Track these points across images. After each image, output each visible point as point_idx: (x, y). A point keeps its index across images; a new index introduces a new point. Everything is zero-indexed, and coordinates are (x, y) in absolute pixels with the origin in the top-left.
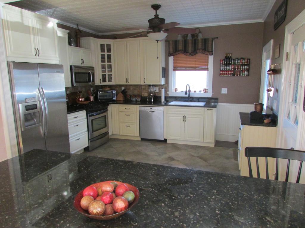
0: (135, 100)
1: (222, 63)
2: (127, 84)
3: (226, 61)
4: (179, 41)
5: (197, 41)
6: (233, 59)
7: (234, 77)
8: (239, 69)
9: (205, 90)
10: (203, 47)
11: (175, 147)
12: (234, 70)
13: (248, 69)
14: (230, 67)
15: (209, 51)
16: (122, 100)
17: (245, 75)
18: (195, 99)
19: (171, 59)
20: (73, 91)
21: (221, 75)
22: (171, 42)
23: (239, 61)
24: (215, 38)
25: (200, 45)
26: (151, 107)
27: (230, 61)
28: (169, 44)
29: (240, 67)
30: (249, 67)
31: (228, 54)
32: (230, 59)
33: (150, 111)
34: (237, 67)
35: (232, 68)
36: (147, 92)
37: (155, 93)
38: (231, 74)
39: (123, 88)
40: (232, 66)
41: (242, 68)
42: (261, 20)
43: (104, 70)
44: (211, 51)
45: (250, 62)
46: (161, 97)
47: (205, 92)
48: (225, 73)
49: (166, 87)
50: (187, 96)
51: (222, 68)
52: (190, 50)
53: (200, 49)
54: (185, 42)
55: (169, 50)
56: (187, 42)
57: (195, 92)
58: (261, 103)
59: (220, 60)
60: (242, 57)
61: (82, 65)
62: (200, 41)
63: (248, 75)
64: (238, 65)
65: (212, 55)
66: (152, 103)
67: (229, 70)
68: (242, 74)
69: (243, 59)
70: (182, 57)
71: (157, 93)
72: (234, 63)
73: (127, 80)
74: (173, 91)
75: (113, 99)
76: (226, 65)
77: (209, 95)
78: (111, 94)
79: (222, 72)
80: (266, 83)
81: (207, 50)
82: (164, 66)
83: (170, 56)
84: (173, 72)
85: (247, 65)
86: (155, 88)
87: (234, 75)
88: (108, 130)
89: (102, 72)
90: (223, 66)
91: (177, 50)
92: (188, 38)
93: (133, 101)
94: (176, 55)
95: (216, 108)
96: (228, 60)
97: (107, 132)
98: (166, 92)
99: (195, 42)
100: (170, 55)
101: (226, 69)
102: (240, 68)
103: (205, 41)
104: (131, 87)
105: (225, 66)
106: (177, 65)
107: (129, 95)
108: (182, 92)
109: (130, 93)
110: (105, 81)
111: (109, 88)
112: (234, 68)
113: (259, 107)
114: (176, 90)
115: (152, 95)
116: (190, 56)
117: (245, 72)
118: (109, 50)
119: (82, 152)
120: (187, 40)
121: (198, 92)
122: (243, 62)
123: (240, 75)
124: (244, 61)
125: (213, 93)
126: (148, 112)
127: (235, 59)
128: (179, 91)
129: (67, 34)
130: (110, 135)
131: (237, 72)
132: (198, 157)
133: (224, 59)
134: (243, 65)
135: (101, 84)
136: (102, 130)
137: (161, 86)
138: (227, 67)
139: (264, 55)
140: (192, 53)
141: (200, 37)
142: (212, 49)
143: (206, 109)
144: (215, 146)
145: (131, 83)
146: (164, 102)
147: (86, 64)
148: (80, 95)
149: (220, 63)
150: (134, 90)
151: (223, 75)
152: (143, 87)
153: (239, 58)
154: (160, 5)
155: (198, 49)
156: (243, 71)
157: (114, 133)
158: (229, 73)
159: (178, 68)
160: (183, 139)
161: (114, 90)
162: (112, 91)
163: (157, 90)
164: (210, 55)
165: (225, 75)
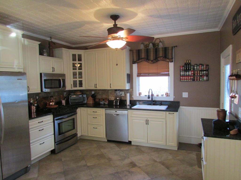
0: (103, 103)
1: (182, 69)
2: (96, 89)
3: (185, 67)
4: (141, 50)
5: (158, 50)
6: (193, 65)
7: (194, 82)
8: (198, 75)
9: (166, 94)
10: (164, 55)
11: (139, 149)
12: (193, 75)
13: (207, 74)
14: (190, 73)
15: (169, 58)
16: (92, 103)
17: (205, 80)
18: (157, 103)
19: (135, 66)
20: (45, 96)
21: (181, 80)
22: (135, 51)
23: (198, 67)
24: (174, 47)
25: (161, 54)
26: (116, 111)
27: (190, 67)
28: (133, 53)
29: (200, 72)
30: (208, 72)
31: (187, 61)
32: (190, 65)
33: (115, 114)
34: (196, 73)
35: (191, 74)
36: (114, 96)
37: (121, 97)
38: (191, 79)
39: (93, 93)
40: (191, 72)
41: (202, 73)
42: (217, 30)
43: (75, 76)
44: (171, 58)
45: (208, 68)
46: (126, 101)
47: (167, 96)
48: (186, 78)
49: (131, 91)
50: (150, 99)
51: (182, 73)
52: (152, 57)
53: (161, 57)
54: (147, 51)
55: (133, 58)
56: (149, 51)
57: (158, 96)
58: (224, 110)
59: (180, 67)
60: (201, 63)
61: (53, 73)
62: (161, 50)
63: (208, 80)
64: (197, 71)
65: (172, 62)
66: (118, 106)
67: (189, 75)
68: (202, 79)
69: (202, 65)
70: (145, 64)
71: (123, 97)
72: (194, 69)
73: (96, 85)
74: (138, 95)
75: (84, 102)
76: (186, 70)
77: (171, 99)
78: (82, 97)
79: (183, 77)
80: (226, 88)
81: (167, 57)
82: (129, 73)
83: (134, 64)
84: (137, 78)
85: (206, 70)
86: (121, 93)
87: (194, 80)
88: (77, 132)
89: (73, 79)
90: (183, 72)
91: (140, 58)
92: (150, 47)
93: (102, 104)
94: (139, 62)
95: (177, 112)
96: (187, 67)
97: (76, 133)
98: (131, 96)
99: (156, 51)
100: (134, 62)
101: (186, 75)
102: (200, 74)
103: (165, 50)
104: (100, 91)
105: (185, 72)
106: (140, 72)
107: (98, 99)
108: (146, 96)
109: (99, 97)
110: (77, 87)
111: (80, 92)
112: (193, 74)
113: (221, 114)
114: (140, 94)
115: (118, 98)
116: (152, 63)
117: (204, 77)
118: (80, 59)
119: (48, 154)
120: (149, 49)
121: (160, 95)
122: (202, 68)
123: (200, 80)
124: (203, 66)
125: (175, 97)
126: (114, 115)
127: (194, 65)
128: (143, 95)
129: (38, 45)
130: (78, 136)
131: (196, 77)
132: (160, 162)
133: (184, 65)
134: (202, 71)
135: (72, 89)
136: (70, 132)
137: (126, 91)
138: (187, 72)
139: (222, 61)
140: (153, 60)
141: (161, 46)
142: (172, 56)
143: (167, 113)
144: (178, 149)
145: (99, 88)
146: (129, 105)
147: (56, 72)
148: (51, 99)
149: (180, 69)
150: (103, 94)
151: (183, 80)
152: (110, 92)
153: (198, 64)
154: (118, 16)
155: (159, 57)
156: (203, 76)
157: (83, 134)
158: (190, 78)
159: (141, 74)
160: (147, 142)
161: (85, 94)
162: (83, 95)
163: (123, 94)
164: (170, 62)
165: (185, 80)
